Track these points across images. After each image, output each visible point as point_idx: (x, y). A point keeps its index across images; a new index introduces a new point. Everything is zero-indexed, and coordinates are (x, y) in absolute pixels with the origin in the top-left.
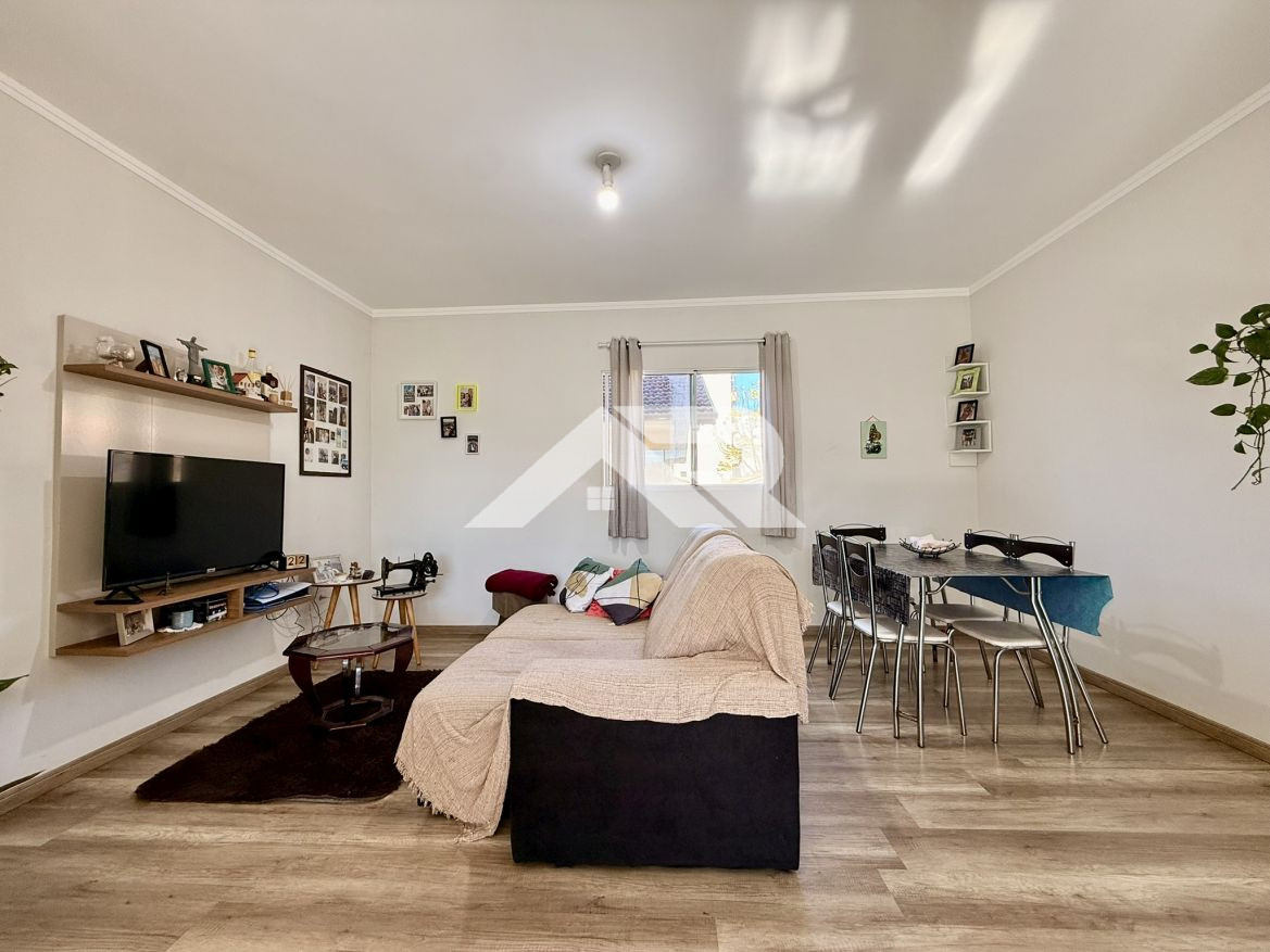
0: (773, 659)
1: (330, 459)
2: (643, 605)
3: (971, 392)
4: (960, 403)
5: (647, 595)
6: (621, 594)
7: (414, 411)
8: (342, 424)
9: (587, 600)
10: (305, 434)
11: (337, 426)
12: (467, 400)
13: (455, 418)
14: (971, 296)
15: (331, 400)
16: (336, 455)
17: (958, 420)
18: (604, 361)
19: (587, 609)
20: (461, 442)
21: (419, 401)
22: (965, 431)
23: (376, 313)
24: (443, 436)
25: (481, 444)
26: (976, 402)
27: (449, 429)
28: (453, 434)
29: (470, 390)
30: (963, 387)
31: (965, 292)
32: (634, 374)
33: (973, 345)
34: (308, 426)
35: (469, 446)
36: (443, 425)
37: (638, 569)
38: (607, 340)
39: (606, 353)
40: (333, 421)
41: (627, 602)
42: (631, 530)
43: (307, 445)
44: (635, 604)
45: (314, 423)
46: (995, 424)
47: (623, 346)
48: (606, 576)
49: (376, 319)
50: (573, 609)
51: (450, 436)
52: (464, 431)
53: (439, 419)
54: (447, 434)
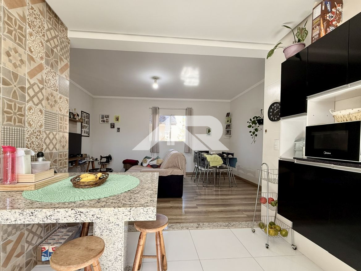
0: (180, 168)
1: (86, 132)
2: (159, 165)
3: (229, 123)
4: (227, 125)
5: (160, 163)
6: (154, 163)
7: (104, 121)
8: (88, 124)
9: (147, 164)
10: (82, 127)
11: (87, 125)
12: (117, 119)
13: (114, 123)
14: (231, 102)
15: (86, 119)
16: (87, 132)
17: (226, 129)
18: (150, 112)
19: (147, 166)
20: (116, 129)
21: (105, 119)
22: (227, 131)
23: (94, 97)
24: (111, 128)
25: (120, 130)
26: (230, 125)
27: (113, 126)
28: (114, 127)
29: (118, 117)
30: (227, 122)
31: (230, 101)
32: (157, 115)
33: (230, 113)
34: (82, 125)
35: (118, 130)
36: (111, 125)
37: (158, 158)
38: (151, 107)
39: (151, 110)
40: (86, 124)
41: (156, 164)
42: (156, 151)
43: (82, 129)
44: (157, 164)
45: (84, 124)
46: (233, 130)
47: (155, 108)
48: (151, 159)
49: (94, 98)
50: (144, 166)
51: (113, 128)
52: (116, 127)
53: (110, 123)
54: (112, 127)
